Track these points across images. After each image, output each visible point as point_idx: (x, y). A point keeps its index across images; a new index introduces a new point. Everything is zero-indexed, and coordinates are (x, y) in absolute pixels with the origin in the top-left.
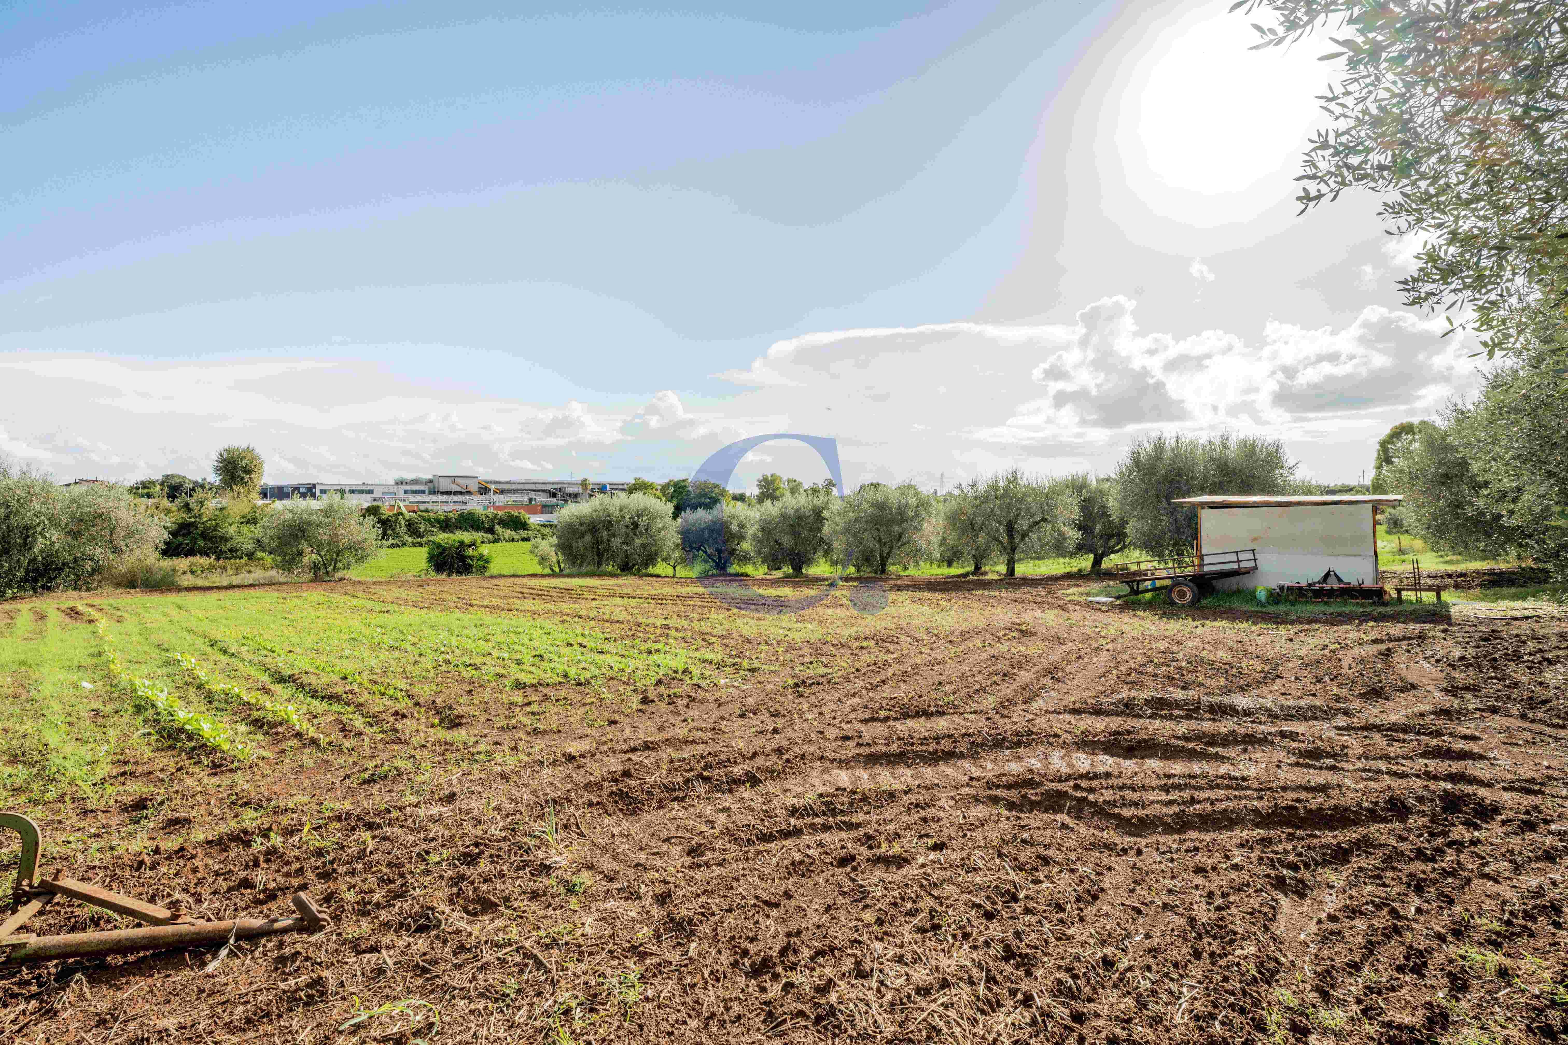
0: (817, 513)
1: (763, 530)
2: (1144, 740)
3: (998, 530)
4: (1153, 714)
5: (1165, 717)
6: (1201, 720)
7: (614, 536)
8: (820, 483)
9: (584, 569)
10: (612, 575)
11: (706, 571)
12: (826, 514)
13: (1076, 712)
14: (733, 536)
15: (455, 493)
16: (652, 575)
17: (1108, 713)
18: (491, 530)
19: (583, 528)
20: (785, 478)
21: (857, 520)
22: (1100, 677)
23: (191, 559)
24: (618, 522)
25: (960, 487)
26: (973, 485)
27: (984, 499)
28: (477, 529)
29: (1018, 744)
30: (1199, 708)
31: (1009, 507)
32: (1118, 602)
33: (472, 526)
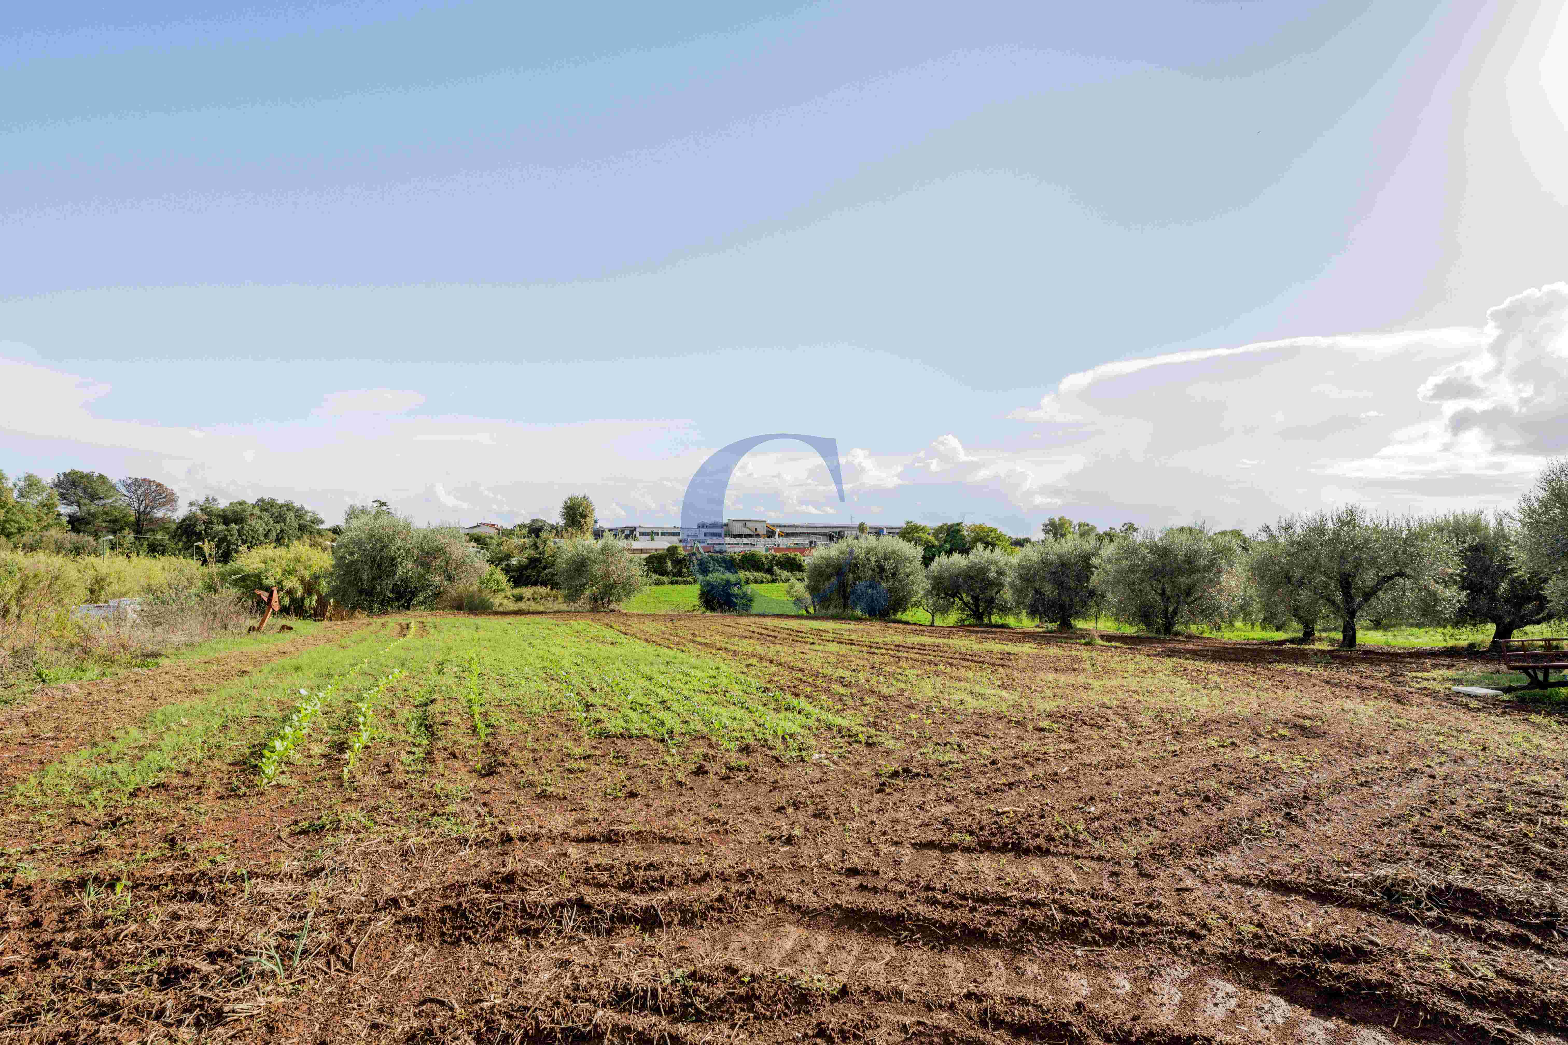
0: (1085, 558)
1: (1021, 577)
2: (1368, 982)
3: (1326, 586)
4: (1439, 919)
5: (1465, 931)
6: (1550, 953)
7: (859, 579)
8: (1118, 527)
9: (831, 611)
10: (859, 620)
11: (962, 621)
12: (1094, 561)
13: (1281, 887)
14: (990, 584)
15: (747, 536)
16: (899, 622)
17: (1342, 901)
18: (770, 571)
19: (829, 570)
20: (1075, 522)
21: (1132, 569)
22: (1380, 826)
23: (534, 588)
24: (864, 566)
25: (1267, 529)
26: (1288, 527)
27: (1304, 546)
28: (758, 569)
29: (1110, 938)
30: (1550, 926)
31: (1343, 557)
32: (1506, 697)
33: (753, 567)
